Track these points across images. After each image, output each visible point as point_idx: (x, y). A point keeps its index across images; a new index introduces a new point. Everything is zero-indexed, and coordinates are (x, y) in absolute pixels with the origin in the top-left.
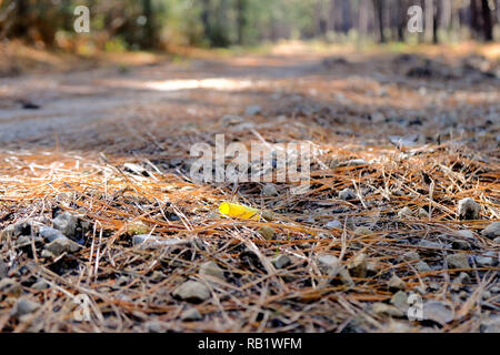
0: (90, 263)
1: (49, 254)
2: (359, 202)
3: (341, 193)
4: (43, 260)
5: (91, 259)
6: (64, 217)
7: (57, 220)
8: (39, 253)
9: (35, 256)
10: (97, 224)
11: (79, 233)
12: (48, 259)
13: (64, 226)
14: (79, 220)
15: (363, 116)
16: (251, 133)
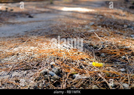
0: (63, 83)
1: (53, 80)
2: (128, 60)
3: (122, 57)
4: (51, 82)
5: (63, 82)
6: (55, 69)
7: (53, 69)
8: (50, 80)
9: (49, 81)
10: (63, 70)
11: (59, 73)
12: (53, 82)
13: (55, 71)
14: (59, 69)
15: (121, 25)
16: (94, 33)
